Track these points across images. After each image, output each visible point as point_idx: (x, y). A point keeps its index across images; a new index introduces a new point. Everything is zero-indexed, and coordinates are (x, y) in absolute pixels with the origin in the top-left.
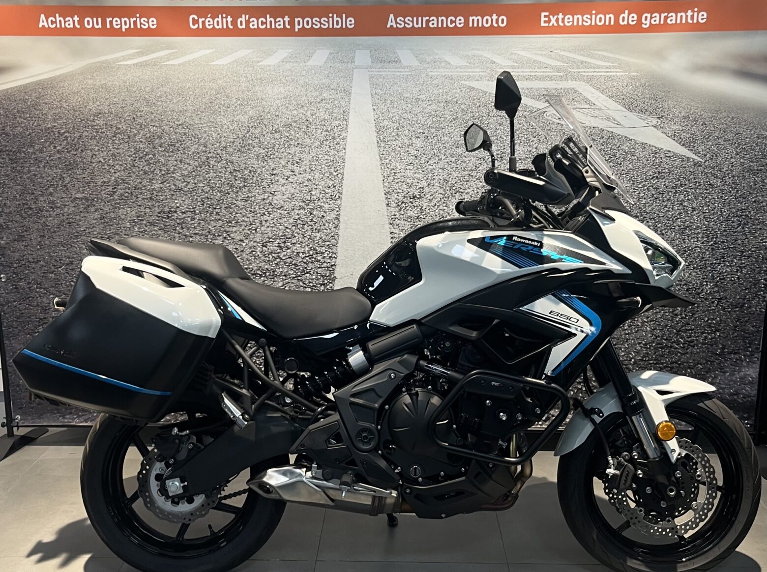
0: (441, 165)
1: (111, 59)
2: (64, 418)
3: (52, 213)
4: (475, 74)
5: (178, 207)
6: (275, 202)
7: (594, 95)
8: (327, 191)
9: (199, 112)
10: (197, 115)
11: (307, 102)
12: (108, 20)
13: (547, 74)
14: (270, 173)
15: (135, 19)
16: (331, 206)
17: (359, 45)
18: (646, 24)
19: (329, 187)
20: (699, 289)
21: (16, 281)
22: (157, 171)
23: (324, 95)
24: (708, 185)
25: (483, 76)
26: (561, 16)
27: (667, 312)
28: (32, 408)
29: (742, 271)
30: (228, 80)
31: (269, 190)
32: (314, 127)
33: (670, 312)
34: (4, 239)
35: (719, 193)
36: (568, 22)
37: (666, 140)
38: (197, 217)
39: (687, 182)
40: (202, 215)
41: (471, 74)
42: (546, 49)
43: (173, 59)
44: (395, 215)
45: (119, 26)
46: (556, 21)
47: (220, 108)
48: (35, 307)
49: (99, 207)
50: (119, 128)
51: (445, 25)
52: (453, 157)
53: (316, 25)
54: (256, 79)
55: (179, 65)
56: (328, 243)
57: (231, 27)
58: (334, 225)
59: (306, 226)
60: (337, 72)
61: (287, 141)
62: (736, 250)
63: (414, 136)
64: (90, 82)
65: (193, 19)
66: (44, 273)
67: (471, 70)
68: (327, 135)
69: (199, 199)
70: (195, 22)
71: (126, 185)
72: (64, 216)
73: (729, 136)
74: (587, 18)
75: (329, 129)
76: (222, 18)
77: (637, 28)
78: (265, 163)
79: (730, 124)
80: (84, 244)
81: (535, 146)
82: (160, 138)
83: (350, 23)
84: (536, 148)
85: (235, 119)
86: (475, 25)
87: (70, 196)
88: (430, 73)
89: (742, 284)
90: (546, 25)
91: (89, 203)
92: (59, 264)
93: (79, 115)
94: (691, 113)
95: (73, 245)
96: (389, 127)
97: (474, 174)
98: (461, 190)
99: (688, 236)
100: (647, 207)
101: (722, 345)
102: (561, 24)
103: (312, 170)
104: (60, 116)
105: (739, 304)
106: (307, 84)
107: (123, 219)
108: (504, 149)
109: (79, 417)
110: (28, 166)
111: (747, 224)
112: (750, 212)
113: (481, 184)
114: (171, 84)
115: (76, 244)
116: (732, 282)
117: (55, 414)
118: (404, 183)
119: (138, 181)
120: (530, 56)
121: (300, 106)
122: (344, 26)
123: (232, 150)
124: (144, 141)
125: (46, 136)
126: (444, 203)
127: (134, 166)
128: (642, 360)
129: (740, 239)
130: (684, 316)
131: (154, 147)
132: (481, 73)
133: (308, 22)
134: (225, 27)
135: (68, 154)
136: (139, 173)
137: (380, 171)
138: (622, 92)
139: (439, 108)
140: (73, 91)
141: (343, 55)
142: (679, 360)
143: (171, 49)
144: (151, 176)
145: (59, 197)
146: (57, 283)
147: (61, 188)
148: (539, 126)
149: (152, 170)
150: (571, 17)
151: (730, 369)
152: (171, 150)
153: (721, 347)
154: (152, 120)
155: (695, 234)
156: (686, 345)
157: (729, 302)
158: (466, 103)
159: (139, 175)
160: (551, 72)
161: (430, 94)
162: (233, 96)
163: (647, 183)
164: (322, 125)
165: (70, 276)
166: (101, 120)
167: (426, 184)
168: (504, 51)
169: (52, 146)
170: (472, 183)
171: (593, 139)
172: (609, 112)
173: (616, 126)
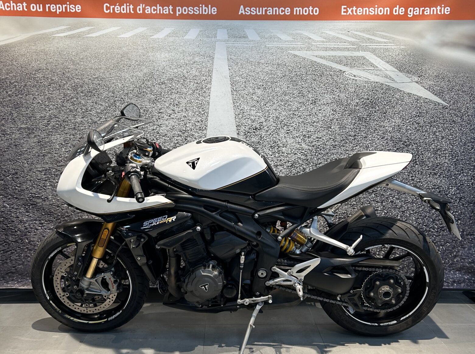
0: (274, 107)
1: (49, 32)
2: (7, 284)
3: (3, 138)
4: (297, 46)
6: (161, 131)
8: (197, 124)
9: (109, 70)
10: (108, 71)
11: (184, 64)
12: (47, 6)
13: (346, 46)
14: (158, 112)
15: (66, 5)
16: (200, 134)
17: (221, 25)
18: (410, 15)
19: (199, 122)
20: (447, 191)
22: (79, 110)
23: (196, 59)
24: (452, 121)
25: (303, 47)
26: (354, 8)
27: (426, 207)
29: (474, 179)
30: (130, 48)
31: (157, 123)
32: (188, 80)
33: (428, 207)
35: (459, 127)
36: (360, 12)
37: (424, 91)
39: (438, 120)
41: (295, 46)
42: (345, 30)
43: (92, 33)
45: (55, 10)
46: (351, 11)
47: (124, 67)
49: (37, 134)
50: (53, 80)
51: (277, 14)
52: (282, 102)
53: (191, 12)
54: (149, 48)
55: (96, 37)
57: (132, 12)
60: (205, 44)
61: (170, 90)
62: (471, 165)
63: (256, 88)
64: (33, 48)
65: (107, 6)
67: (295, 44)
68: (197, 86)
70: (108, 8)
71: (58, 119)
72: (12, 140)
73: (465, 89)
74: (372, 10)
75: (199, 82)
76: (127, 6)
77: (405, 17)
78: (155, 105)
79: (466, 81)
80: (25, 160)
81: (337, 94)
82: (82, 87)
83: (214, 11)
84: (338, 96)
85: (134, 75)
86: (298, 14)
87: (17, 126)
89: (474, 188)
90: (345, 14)
91: (30, 131)
92: (7, 174)
93: (25, 70)
94: (441, 73)
95: (18, 160)
96: (239, 81)
97: (296, 113)
98: (288, 124)
99: (439, 155)
100: (412, 136)
101: (462, 229)
102: (355, 14)
103: (187, 110)
104: (11, 71)
105: (473, 201)
106: (184, 51)
107: (54, 143)
108: (317, 96)
109: (18, 282)
113: (301, 120)
114: (90, 50)
116: (468, 187)
117: (1, 280)
118: (249, 119)
119: (66, 116)
120: (334, 35)
121: (179, 67)
122: (210, 13)
123: (132, 96)
124: (70, 89)
126: (276, 133)
127: (63, 106)
129: (473, 158)
131: (77, 93)
132: (301, 46)
133: (185, 10)
134: (128, 12)
135: (16, 97)
136: (66, 111)
137: (233, 111)
138: (395, 59)
139: (273, 69)
140: (21, 54)
141: (209, 32)
142: (435, 240)
143: (91, 26)
144: (74, 113)
145: (9, 127)
146: (5, 187)
147: (11, 120)
148: (340, 81)
149: (75, 109)
150: (361, 9)
151: (468, 245)
152: (89, 95)
153: (462, 230)
154: (76, 74)
155: (444, 154)
156: (439, 230)
157: (466, 200)
158: (292, 65)
159: (66, 112)
160: (348, 45)
161: (267, 59)
162: (133, 58)
163: (412, 119)
164: (194, 79)
165: (15, 182)
166: (40, 74)
167: (264, 120)
168: (317, 31)
169: (5, 92)
170: (295, 119)
171: (376, 90)
172: (387, 72)
173: (391, 81)
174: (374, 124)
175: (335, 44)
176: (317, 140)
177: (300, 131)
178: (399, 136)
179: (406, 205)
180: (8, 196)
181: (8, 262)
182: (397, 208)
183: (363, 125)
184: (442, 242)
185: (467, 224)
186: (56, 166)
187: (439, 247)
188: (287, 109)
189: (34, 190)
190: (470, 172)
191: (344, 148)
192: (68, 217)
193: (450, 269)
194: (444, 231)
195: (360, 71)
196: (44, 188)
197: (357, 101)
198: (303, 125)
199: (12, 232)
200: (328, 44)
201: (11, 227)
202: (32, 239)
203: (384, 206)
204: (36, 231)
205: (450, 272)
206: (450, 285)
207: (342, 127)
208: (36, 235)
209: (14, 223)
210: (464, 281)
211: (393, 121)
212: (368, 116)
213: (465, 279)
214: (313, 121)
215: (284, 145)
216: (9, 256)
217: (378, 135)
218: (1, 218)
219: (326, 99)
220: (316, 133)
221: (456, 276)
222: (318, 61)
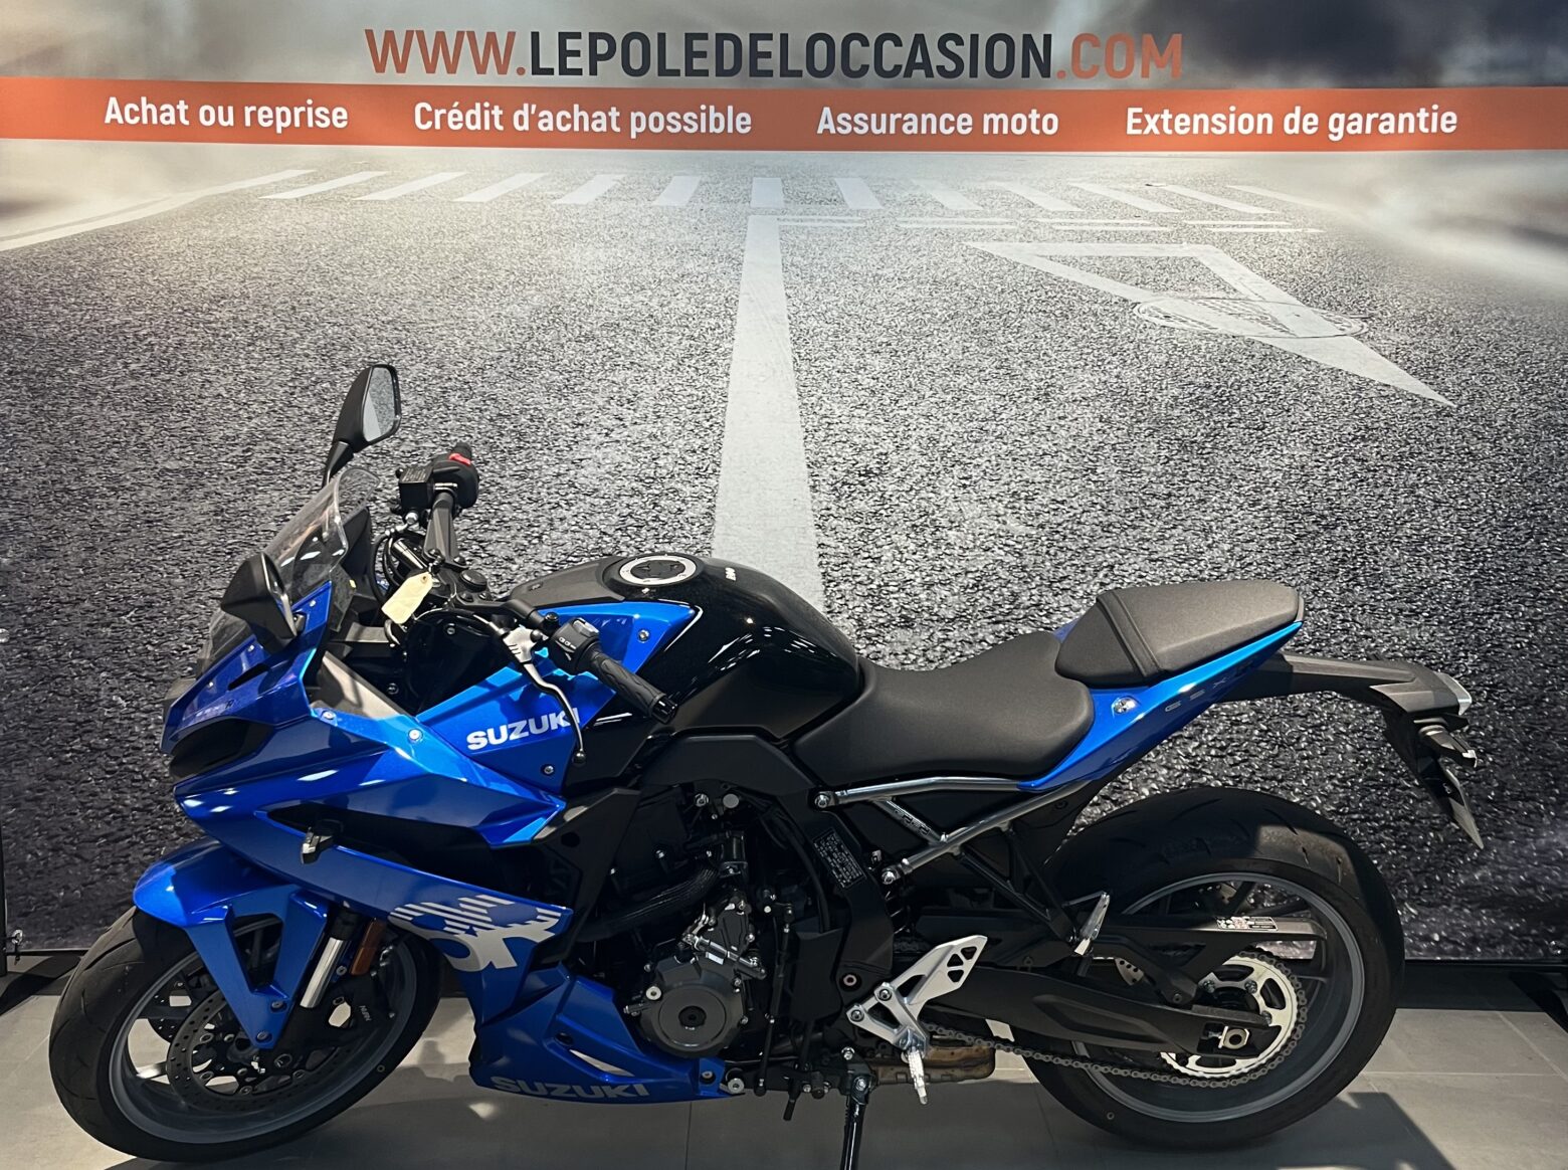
0: (923, 408)
1: (251, 188)
3: (112, 500)
4: (993, 227)
5: (380, 490)
6: (582, 480)
7: (1235, 273)
8: (688, 458)
9: (429, 298)
10: (426, 303)
11: (651, 280)
12: (248, 110)
13: (1139, 229)
14: (573, 423)
15: (303, 109)
16: (697, 489)
17: (760, 167)
18: (1336, 134)
19: (694, 452)
20: (1450, 665)
21: (30, 642)
23: (688, 267)
24: (1466, 454)
25: (1010, 231)
26: (1166, 115)
28: (50, 914)
29: (1536, 629)
30: (491, 234)
31: (569, 456)
32: (665, 329)
34: (9, 555)
35: (1489, 470)
36: (1182, 128)
37: (1378, 363)
39: (1423, 449)
41: (985, 227)
42: (1138, 180)
43: (378, 190)
44: (828, 509)
45: (270, 123)
46: (1157, 124)
47: (472, 289)
48: (68, 697)
49: (213, 488)
50: (262, 328)
51: (934, 131)
52: (948, 393)
53: (674, 126)
54: (549, 233)
55: (392, 201)
57: (500, 128)
58: (702, 529)
59: (643, 531)
60: (714, 221)
61: (611, 358)
62: (1525, 587)
63: (869, 350)
64: (205, 233)
65: (423, 110)
66: (89, 625)
67: (986, 220)
68: (690, 346)
70: (426, 116)
71: (273, 444)
72: (138, 506)
73: (1506, 356)
74: (1219, 119)
75: (696, 335)
76: (483, 109)
77: (1319, 142)
78: (563, 401)
79: (1507, 333)
80: (177, 564)
81: (1115, 372)
82: (346, 348)
83: (743, 123)
84: (1117, 377)
85: (504, 313)
86: (996, 131)
87: (153, 465)
88: (902, 226)
89: (1537, 656)
90: (1139, 132)
91: (192, 480)
92: (123, 608)
93: (179, 299)
94: (1430, 308)
95: (155, 567)
96: (818, 330)
97: (991, 426)
98: (964, 459)
99: (1427, 557)
100: (1343, 498)
101: (1498, 782)
102: (1169, 132)
103: (659, 417)
104: (140, 302)
105: (1532, 696)
106: (652, 243)
107: (263, 515)
108: (1053, 377)
110: (67, 402)
111: (1546, 535)
112: (1551, 510)
113: (1005, 447)
114: (372, 239)
115: (162, 566)
116: (1517, 652)
117: (99, 925)
118: (847, 445)
119: (297, 436)
120: (1104, 194)
121: (637, 288)
122: (730, 130)
123: (495, 374)
124: (312, 354)
125: (109, 342)
126: (929, 485)
127: (290, 405)
128: (1336, 813)
129: (1533, 565)
131: (334, 367)
132: (1006, 227)
133: (656, 120)
134: (487, 127)
135: (152, 379)
136: (300, 420)
137: (799, 418)
138: (1291, 266)
139: (920, 295)
140: (169, 251)
141: (727, 186)
142: (1412, 812)
143: (377, 170)
144: (324, 427)
145: (129, 467)
146: (116, 647)
147: (135, 448)
148: (1123, 333)
150: (1186, 117)
151: (1516, 831)
153: (1496, 785)
154: (331, 311)
155: (1442, 553)
157: (1510, 693)
158: (975, 284)
159: (299, 423)
160: (1147, 225)
161: (902, 266)
162: (500, 265)
163: (1342, 449)
164: (681, 326)
165: (146, 633)
166: (224, 311)
167: (893, 447)
168: (1052, 183)
169: (119, 364)
170: (987, 446)
171: (1232, 360)
173: (1278, 333)
174: (1227, 461)
176: (1054, 510)
177: (1002, 482)
178: (1305, 499)
179: (1326, 707)
180: (125, 674)
181: (118, 870)
182: (1299, 716)
183: (1193, 465)
184: (1435, 818)
185: (1513, 767)
187: (1426, 835)
190: (1523, 609)
191: (1134, 533)
193: (1460, 900)
195: (1182, 301)
197: (1176, 392)
198: (1010, 462)
199: (134, 781)
200: (1084, 221)
201: (131, 767)
203: (1258, 711)
205: (1460, 909)
206: (1461, 949)
209: (140, 753)
210: (1505, 940)
211: (1285, 452)
212: (1208, 436)
213: (1507, 931)
214: (1041, 453)
215: (952, 522)
216: (124, 853)
217: (1239, 495)
218: (102, 738)
219: (1080, 385)
220: (1051, 486)
221: (1479, 923)
222: (1057, 274)
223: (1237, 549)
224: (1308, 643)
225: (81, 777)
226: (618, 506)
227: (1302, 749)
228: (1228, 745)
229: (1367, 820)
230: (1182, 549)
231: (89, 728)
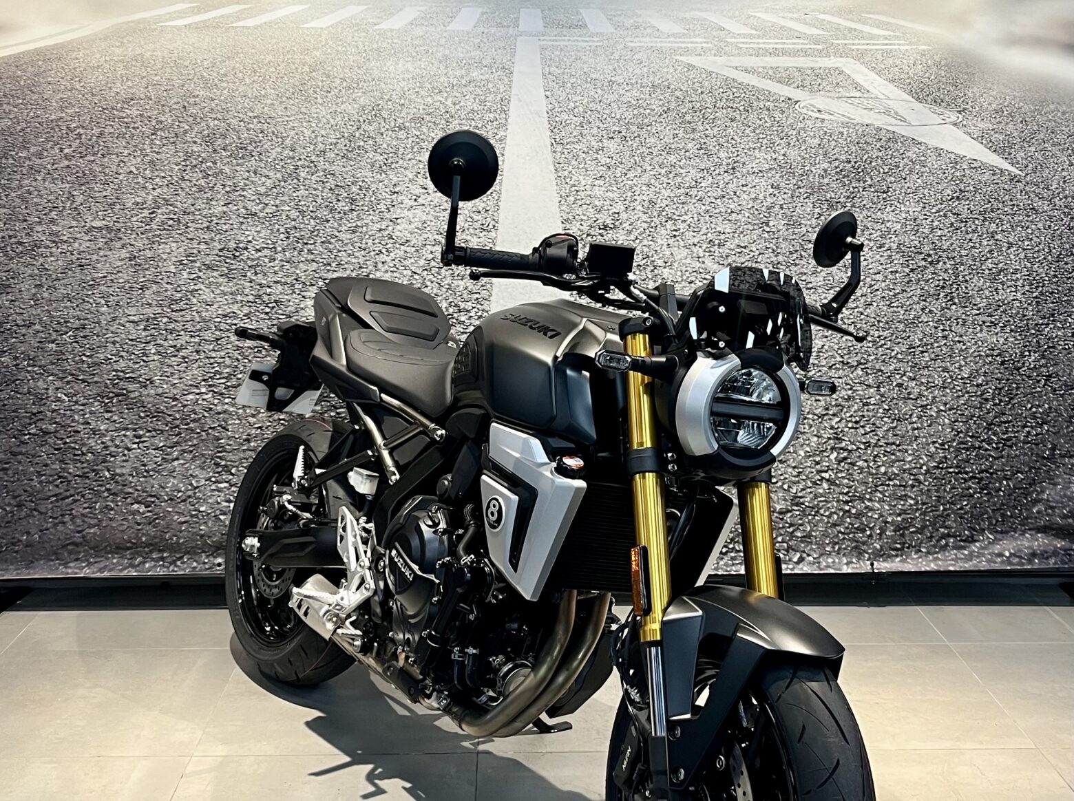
0: (645, 179)
1: (150, 17)
2: (66, 568)
3: (54, 249)
4: (695, 45)
5: (250, 242)
6: (398, 233)
7: (867, 78)
8: (476, 218)
9: (284, 99)
10: (281, 103)
11: (446, 85)
13: (800, 47)
14: (391, 191)
19: (479, 212)
20: (1018, 361)
22: (218, 187)
23: (474, 75)
24: (1031, 209)
25: (707, 48)
27: (972, 396)
28: (17, 552)
30: (329, 51)
31: (388, 216)
32: (457, 122)
33: (977, 396)
35: (1047, 221)
38: (279, 256)
39: (1000, 206)
40: (286, 253)
41: (689, 45)
42: (799, 10)
43: (245, 19)
47: (316, 92)
48: (25, 394)
49: (128, 241)
50: (161, 122)
52: (663, 168)
54: (371, 50)
55: (256, 27)
56: (477, 296)
59: (443, 270)
60: (492, 41)
63: (606, 137)
64: (118, 51)
66: (39, 342)
67: (686, 40)
69: (282, 230)
71: (171, 208)
72: (72, 254)
73: (1060, 138)
75: (480, 126)
78: (384, 175)
79: (1060, 121)
80: (103, 297)
81: (782, 152)
82: (224, 136)
84: (784, 155)
85: (339, 110)
87: (83, 224)
91: (113, 235)
92: (63, 329)
93: (100, 101)
94: (1006, 104)
95: (87, 299)
96: (568, 122)
97: (693, 192)
98: (675, 217)
99: (1003, 284)
100: (944, 242)
101: (1051, 444)
104: (70, 103)
106: (447, 58)
107: (165, 260)
108: (738, 155)
109: (89, 564)
110: (18, 177)
113: (703, 208)
114: (242, 55)
115: (92, 298)
116: (1065, 352)
117: (52, 560)
118: (590, 207)
119: (189, 202)
120: (775, 21)
121: (437, 91)
123: (333, 155)
124: (199, 141)
125: (48, 132)
126: (649, 236)
127: (183, 179)
128: (937, 467)
130: (997, 401)
131: (215, 151)
132: (704, 45)
135: (81, 160)
136: (191, 190)
137: (555, 187)
138: (908, 73)
139: (642, 96)
140: (91, 64)
141: (501, 15)
142: (991, 467)
143: (245, 4)
145: (64, 226)
146: (60, 358)
147: (70, 212)
148: (788, 123)
149: (210, 185)
151: (1064, 479)
152: (240, 156)
154: (212, 109)
155: (1013, 280)
156: (1001, 445)
157: (1061, 381)
158: (682, 88)
159: (190, 192)
160: (805, 44)
161: (629, 74)
162: (336, 74)
163: (943, 206)
164: (468, 119)
165: (81, 347)
166: (133, 109)
167: (623, 208)
168: (737, 12)
169: (56, 148)
170: (691, 207)
171: (866, 142)
172: (890, 102)
173: (898, 122)
174: (861, 216)
175: (776, 41)
176: (739, 253)
177: (702, 233)
178: (916, 242)
179: (931, 392)
180: (66, 377)
181: (65, 520)
182: (911, 399)
184: (1007, 471)
185: (1061, 433)
186: (169, 310)
187: (1001, 483)
188: (672, 183)
189: (122, 364)
190: (1070, 320)
191: (796, 269)
192: (197, 422)
193: (1023, 528)
194: (1011, 447)
196: (144, 358)
197: (826, 165)
198: (707, 218)
199: (75, 455)
200: (761, 41)
201: (72, 445)
202: (118, 471)
203: (882, 396)
204: (126, 452)
205: (1023, 535)
206: (1024, 561)
207: (792, 223)
208: (127, 461)
209: (79, 435)
210: (1055, 553)
211: (903, 209)
212: (848, 198)
213: (1056, 548)
214: (729, 211)
215: (666, 263)
216: (69, 508)
217: (870, 240)
218: (51, 424)
219: (758, 161)
220: (736, 235)
221: (1036, 543)
222: (740, 79)
223: (868, 279)
224: (918, 347)
225: (36, 453)
226: (424, 253)
227: (915, 423)
228: (860, 420)
229: (959, 472)
230: (829, 280)
231: (41, 417)
